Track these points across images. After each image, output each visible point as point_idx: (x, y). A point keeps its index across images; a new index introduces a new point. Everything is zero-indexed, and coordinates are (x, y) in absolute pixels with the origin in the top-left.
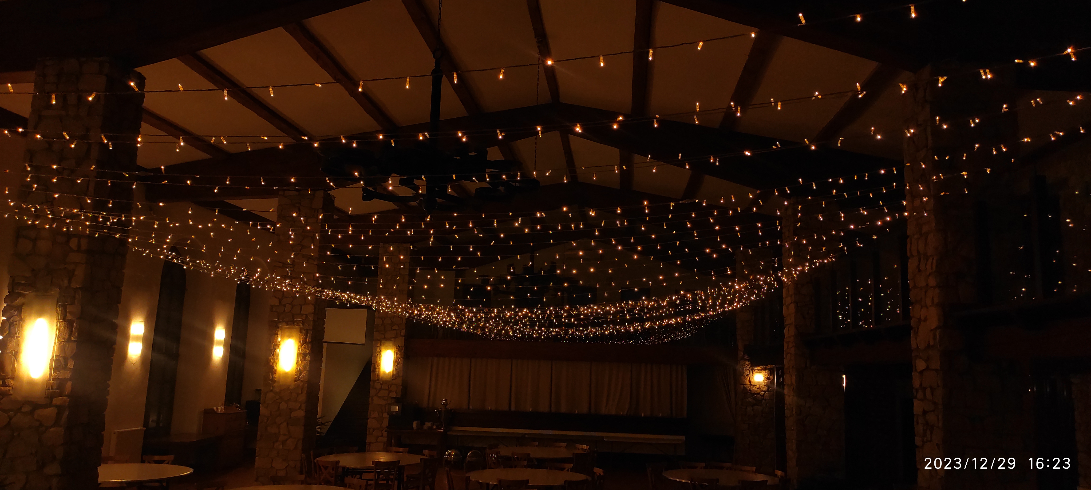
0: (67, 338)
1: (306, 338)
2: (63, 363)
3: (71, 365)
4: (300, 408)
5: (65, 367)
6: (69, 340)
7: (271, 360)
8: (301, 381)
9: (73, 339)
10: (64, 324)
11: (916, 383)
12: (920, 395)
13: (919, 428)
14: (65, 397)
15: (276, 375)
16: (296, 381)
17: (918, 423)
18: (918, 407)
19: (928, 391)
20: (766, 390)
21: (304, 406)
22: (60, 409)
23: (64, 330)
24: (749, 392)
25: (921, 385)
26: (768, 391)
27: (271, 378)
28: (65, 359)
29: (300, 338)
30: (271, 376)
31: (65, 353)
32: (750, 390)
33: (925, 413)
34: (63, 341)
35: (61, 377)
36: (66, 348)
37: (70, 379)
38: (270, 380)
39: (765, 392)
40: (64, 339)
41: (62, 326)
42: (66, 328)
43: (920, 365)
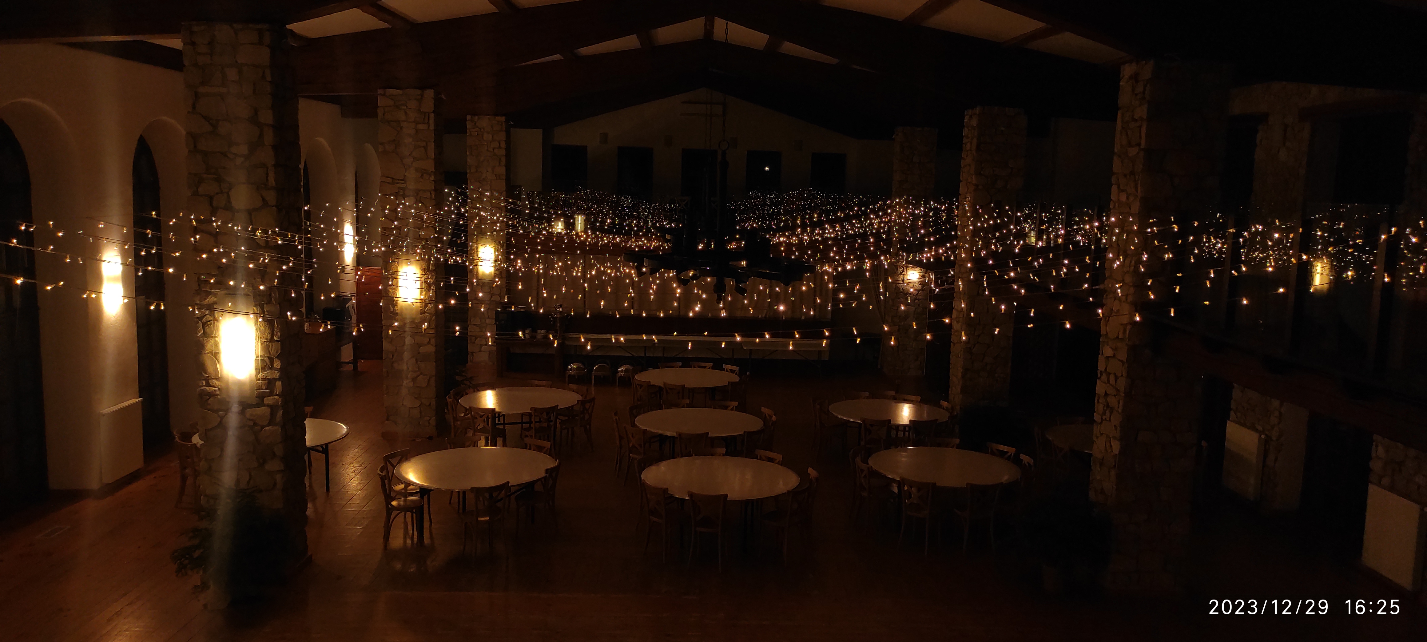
0: (269, 338)
1: (428, 266)
2: (269, 364)
3: (277, 364)
4: (429, 343)
5: (271, 368)
6: (271, 340)
7: (390, 290)
8: (428, 313)
9: (275, 338)
10: (264, 324)
11: (1101, 366)
12: (1104, 377)
13: (1099, 407)
14: (276, 397)
15: (397, 307)
16: (421, 314)
17: (1098, 402)
18: (1100, 388)
19: (1112, 378)
20: (920, 289)
21: (433, 341)
22: (273, 408)
23: (265, 330)
24: (902, 292)
25: (1106, 370)
26: (922, 290)
27: (392, 311)
28: (271, 360)
29: (421, 266)
30: (392, 308)
31: (270, 353)
32: (903, 289)
33: (1106, 394)
34: (266, 341)
35: (269, 377)
36: (270, 349)
37: (279, 379)
38: (392, 313)
39: (918, 291)
40: (267, 339)
41: (262, 326)
42: (267, 328)
43: (1108, 351)
